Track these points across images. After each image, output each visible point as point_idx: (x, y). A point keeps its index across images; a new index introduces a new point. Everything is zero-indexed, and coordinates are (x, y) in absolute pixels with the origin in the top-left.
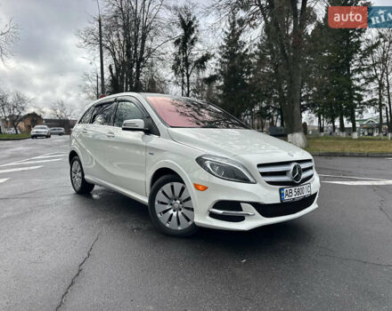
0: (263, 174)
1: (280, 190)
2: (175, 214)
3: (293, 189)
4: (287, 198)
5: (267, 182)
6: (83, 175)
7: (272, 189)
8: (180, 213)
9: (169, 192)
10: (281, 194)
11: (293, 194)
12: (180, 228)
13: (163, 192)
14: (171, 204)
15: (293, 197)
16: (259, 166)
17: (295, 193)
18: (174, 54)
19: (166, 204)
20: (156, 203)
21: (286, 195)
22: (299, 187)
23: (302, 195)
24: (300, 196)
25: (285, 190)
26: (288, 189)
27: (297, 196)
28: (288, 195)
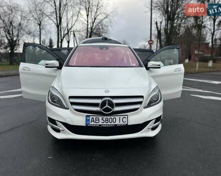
1: (87, 116)
3: (100, 118)
5: (75, 109)
7: (80, 115)
11: (101, 121)
21: (92, 121)
22: (109, 117)
23: (113, 123)
24: (109, 123)
25: (91, 117)
26: (94, 117)
27: (105, 123)
28: (94, 121)
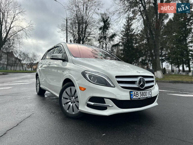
0: (119, 82)
1: (130, 92)
2: (71, 105)
3: (139, 92)
4: (135, 97)
5: (122, 87)
6: (40, 85)
7: (124, 91)
8: (74, 104)
9: (69, 93)
10: (131, 95)
11: (139, 95)
12: (73, 113)
13: (66, 92)
14: (70, 99)
15: (139, 97)
16: (117, 77)
17: (140, 95)
18: (99, 34)
19: (67, 99)
20: (63, 98)
21: (134, 95)
22: (143, 92)
23: (145, 96)
24: (144, 97)
25: (133, 92)
26: (135, 92)
27: (142, 97)
28: (135, 95)
